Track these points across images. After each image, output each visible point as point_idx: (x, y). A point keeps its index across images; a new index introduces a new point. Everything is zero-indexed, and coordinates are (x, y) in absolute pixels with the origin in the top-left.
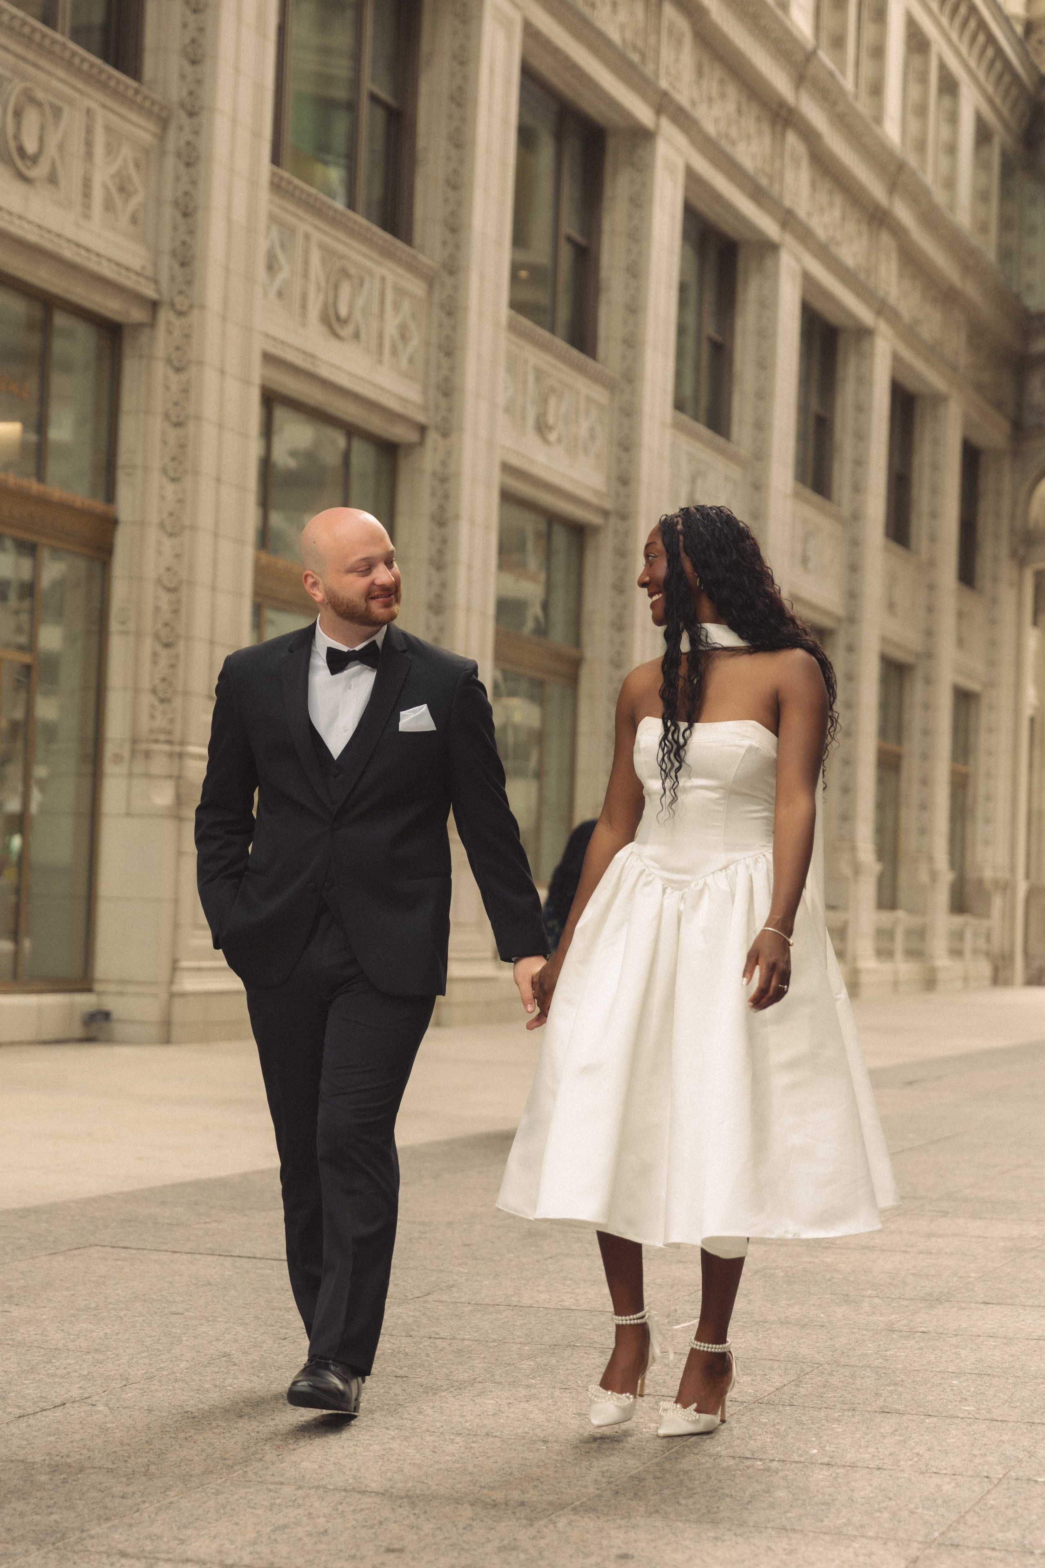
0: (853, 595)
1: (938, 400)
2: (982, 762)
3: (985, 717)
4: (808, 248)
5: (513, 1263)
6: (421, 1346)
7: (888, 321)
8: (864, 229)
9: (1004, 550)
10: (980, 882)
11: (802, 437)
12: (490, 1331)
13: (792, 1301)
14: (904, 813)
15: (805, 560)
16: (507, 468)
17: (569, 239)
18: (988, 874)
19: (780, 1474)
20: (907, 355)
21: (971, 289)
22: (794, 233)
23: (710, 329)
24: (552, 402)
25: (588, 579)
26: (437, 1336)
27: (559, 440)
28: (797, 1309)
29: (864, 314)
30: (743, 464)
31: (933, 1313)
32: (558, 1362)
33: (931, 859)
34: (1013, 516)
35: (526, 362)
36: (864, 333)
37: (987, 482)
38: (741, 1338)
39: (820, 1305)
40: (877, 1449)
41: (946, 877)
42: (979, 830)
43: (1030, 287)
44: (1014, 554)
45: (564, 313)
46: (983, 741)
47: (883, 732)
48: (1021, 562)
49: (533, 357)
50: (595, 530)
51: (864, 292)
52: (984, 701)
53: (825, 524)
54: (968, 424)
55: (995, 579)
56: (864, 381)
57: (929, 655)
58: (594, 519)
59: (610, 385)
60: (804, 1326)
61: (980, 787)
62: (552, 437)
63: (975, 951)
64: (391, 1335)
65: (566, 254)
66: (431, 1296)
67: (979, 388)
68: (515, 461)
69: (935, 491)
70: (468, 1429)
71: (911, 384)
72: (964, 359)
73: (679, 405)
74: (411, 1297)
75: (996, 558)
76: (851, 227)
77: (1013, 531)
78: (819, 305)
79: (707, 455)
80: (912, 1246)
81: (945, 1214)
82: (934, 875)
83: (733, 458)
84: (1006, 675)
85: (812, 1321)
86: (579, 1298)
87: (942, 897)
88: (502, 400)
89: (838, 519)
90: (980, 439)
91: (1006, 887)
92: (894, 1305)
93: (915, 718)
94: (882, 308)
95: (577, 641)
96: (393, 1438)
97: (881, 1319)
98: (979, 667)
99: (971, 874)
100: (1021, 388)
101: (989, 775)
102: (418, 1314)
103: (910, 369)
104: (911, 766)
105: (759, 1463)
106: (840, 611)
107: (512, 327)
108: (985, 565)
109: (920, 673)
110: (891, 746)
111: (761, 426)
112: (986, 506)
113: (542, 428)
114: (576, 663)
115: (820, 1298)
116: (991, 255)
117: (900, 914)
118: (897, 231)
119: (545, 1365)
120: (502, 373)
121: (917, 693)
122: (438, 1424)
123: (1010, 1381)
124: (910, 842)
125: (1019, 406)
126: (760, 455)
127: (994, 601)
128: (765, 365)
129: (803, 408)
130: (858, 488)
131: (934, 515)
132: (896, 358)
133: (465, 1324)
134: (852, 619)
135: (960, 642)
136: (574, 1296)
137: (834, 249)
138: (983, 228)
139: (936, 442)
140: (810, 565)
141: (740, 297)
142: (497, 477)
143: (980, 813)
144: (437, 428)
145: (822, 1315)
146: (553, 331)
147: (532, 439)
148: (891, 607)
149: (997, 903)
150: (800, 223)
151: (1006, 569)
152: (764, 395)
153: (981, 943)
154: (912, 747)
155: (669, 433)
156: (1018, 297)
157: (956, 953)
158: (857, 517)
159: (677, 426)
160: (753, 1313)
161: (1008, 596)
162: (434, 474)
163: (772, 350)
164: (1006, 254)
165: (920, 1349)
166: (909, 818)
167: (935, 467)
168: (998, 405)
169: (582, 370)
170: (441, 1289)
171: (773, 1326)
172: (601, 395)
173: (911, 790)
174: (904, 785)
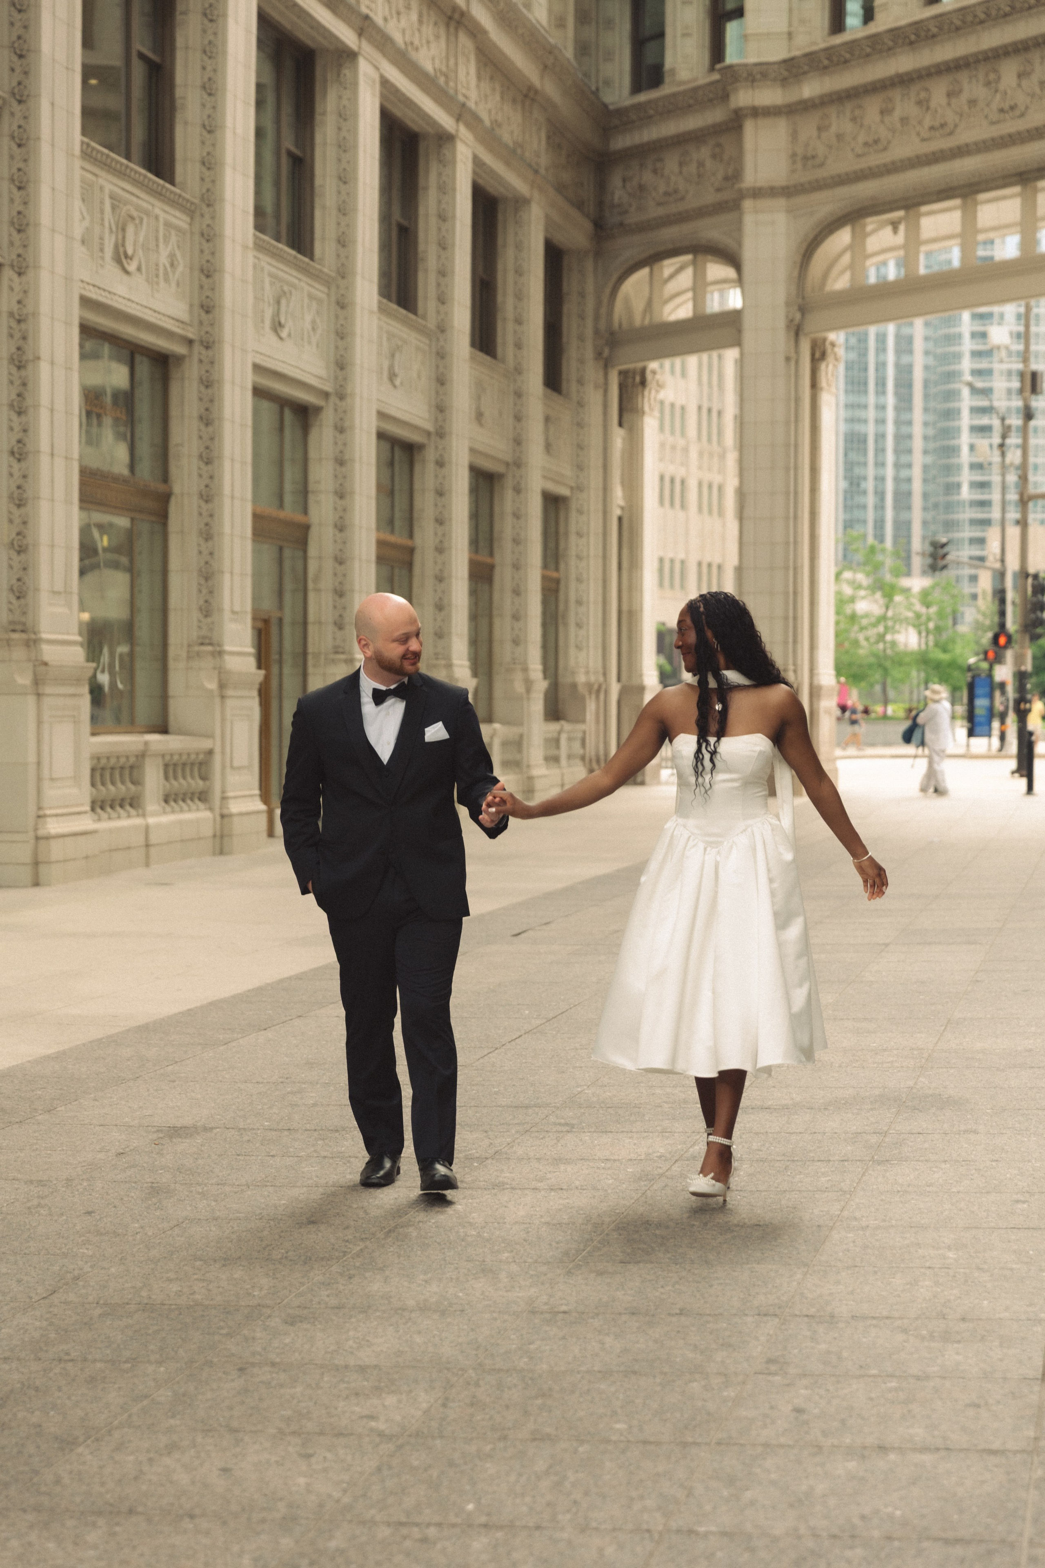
0: (441, 409)
1: (521, 203)
2: (572, 566)
3: (575, 522)
4: (384, 54)
5: (138, 1237)
6: (51, 1375)
7: (468, 126)
8: (442, 32)
9: (589, 354)
10: (574, 686)
11: (385, 247)
12: (122, 1346)
13: (429, 1275)
14: (497, 622)
15: (392, 376)
16: (86, 302)
17: (141, 56)
18: (581, 679)
19: (439, 1546)
20: (488, 158)
21: (550, 89)
22: (372, 41)
23: (288, 143)
24: (130, 229)
25: (174, 411)
26: (67, 1358)
27: (139, 269)
28: (434, 1288)
29: (445, 120)
30: (327, 282)
31: (571, 1282)
32: (196, 1388)
33: (525, 670)
34: (597, 318)
35: (101, 188)
36: (445, 139)
37: (571, 284)
38: (382, 1337)
39: (458, 1279)
40: (534, 1497)
41: (541, 685)
42: (571, 634)
43: (607, 83)
44: (599, 355)
45: (138, 134)
46: (574, 545)
47: (475, 543)
48: (607, 365)
49: (109, 183)
50: (180, 359)
51: (443, 97)
52: (573, 505)
53: (412, 337)
54: (549, 224)
55: (580, 382)
56: (447, 189)
57: (518, 464)
58: (178, 349)
59: (190, 210)
60: (443, 1313)
61: (572, 591)
62: (132, 267)
63: (570, 757)
64: (19, 1359)
65: (138, 71)
66: (56, 1295)
67: (560, 188)
68: (93, 294)
69: (519, 296)
70: (111, 1505)
71: (493, 188)
72: (544, 160)
73: (259, 227)
74: (37, 1298)
75: (582, 361)
76: (428, 30)
77: (597, 332)
78: (398, 112)
79: (290, 275)
80: (541, 1180)
81: (571, 1128)
82: (529, 684)
83: (316, 276)
84: (594, 479)
85: (451, 1305)
86: (211, 1287)
87: (537, 706)
88: (78, 232)
89: (422, 331)
90: (561, 239)
91: (599, 690)
92: (531, 1272)
93: (506, 528)
94: (462, 113)
95: (165, 478)
96: (31, 1527)
97: (520, 1295)
98: (567, 471)
99: (565, 679)
100: (601, 186)
101: (579, 580)
102: (45, 1323)
103: (492, 172)
104: (504, 576)
105: (416, 1529)
106: (429, 426)
107: (87, 154)
108: (570, 367)
109: (509, 483)
110: (483, 558)
111: (344, 242)
112: (570, 308)
113: (121, 258)
114: (165, 498)
115: (457, 1269)
116: (569, 53)
117: (497, 726)
118: (476, 32)
119: (184, 1395)
120: (78, 203)
121: (507, 501)
122: (78, 1499)
123: (658, 1380)
124: (504, 652)
125: (600, 204)
126: (344, 272)
127: (580, 404)
128: (346, 178)
129: (385, 218)
130: (442, 300)
131: (519, 321)
132: (477, 161)
133: (96, 1336)
134: (441, 433)
135: (548, 447)
136: (205, 1284)
137: (413, 55)
138: (560, 23)
139: (519, 247)
140: (397, 382)
141: (318, 108)
142: (76, 312)
143: (572, 619)
144: (12, 266)
145: (461, 1294)
146: (128, 157)
147: (111, 268)
148: (479, 416)
149: (591, 706)
150: (379, 31)
151: (592, 372)
152: (346, 210)
153: (577, 747)
154: (504, 556)
155: (251, 254)
156: (596, 93)
157: (553, 760)
158: (442, 329)
159: (259, 247)
160: (391, 1297)
161: (594, 398)
162: (11, 314)
163: (353, 163)
164: (583, 49)
165: (564, 1338)
166: (503, 628)
167: (519, 272)
168: (579, 205)
169: (158, 194)
170: (67, 1284)
171: (413, 1315)
172: (180, 220)
173: (504, 600)
174: (496, 596)
